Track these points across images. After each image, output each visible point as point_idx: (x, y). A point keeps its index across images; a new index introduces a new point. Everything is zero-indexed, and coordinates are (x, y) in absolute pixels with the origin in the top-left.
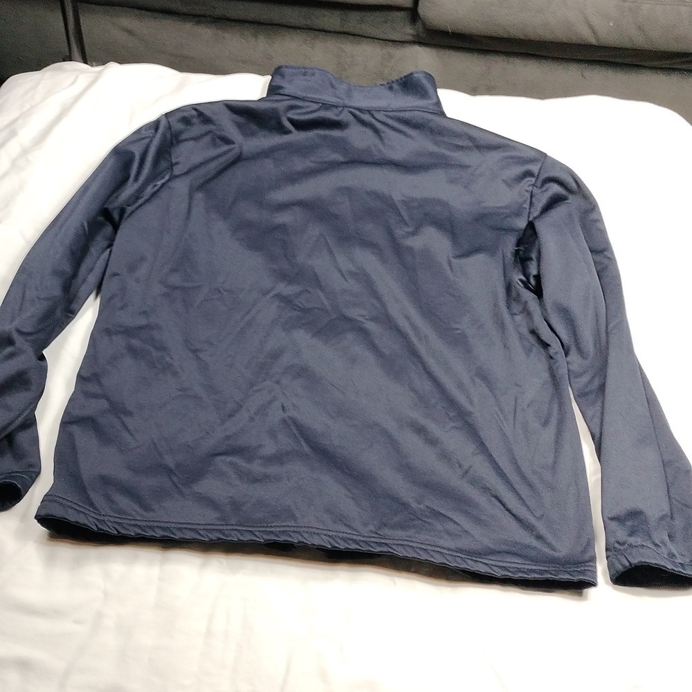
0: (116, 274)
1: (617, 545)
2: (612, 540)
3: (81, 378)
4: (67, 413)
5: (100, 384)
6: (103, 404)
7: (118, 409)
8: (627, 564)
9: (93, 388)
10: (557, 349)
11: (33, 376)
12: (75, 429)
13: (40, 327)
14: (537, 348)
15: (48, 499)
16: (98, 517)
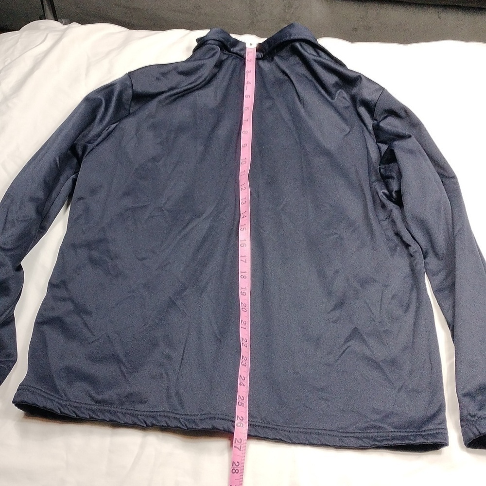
0: (80, 199)
1: (469, 417)
2: (465, 413)
3: (52, 285)
4: (40, 314)
5: (67, 289)
6: (70, 306)
7: (80, 310)
8: (477, 433)
9: (62, 293)
10: (416, 249)
11: (12, 284)
12: (46, 328)
13: (17, 244)
14: (400, 248)
15: (22, 388)
16: (61, 402)
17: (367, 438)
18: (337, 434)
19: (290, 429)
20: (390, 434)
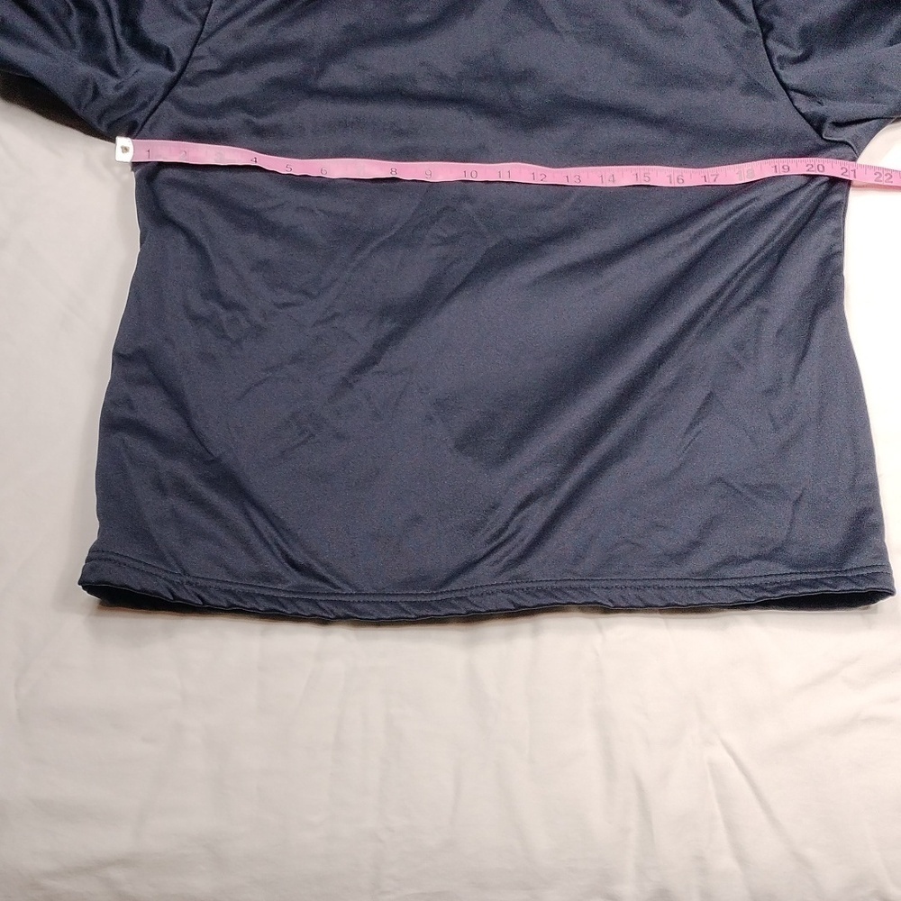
15: (97, 557)
16: (173, 578)
17: (746, 587)
18: (690, 584)
19: (609, 584)
20: (789, 578)
